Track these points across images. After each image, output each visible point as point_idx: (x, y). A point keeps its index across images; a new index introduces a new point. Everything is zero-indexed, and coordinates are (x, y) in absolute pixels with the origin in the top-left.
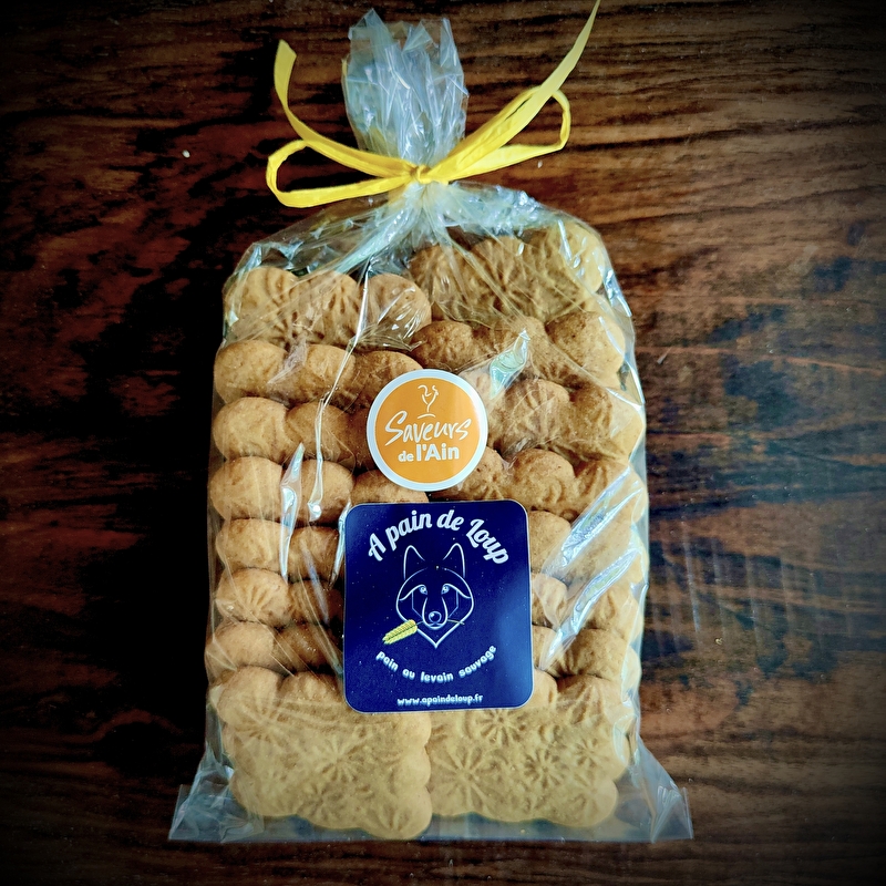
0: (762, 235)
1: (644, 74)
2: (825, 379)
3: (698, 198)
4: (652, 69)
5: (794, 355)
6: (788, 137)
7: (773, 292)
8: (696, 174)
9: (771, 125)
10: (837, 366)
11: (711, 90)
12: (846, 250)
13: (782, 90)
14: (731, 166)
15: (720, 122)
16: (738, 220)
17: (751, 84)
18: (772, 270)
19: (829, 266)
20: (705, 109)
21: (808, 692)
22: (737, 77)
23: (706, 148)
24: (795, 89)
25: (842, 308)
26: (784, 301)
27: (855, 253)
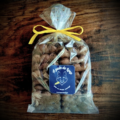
0: (89, 27)
1: (72, 7)
2: (98, 45)
3: (80, 23)
4: (73, 7)
5: (94, 42)
6: (91, 14)
7: (90, 34)
8: (80, 19)
9: (89, 13)
10: (100, 43)
11: (81, 9)
12: (100, 28)
13: (90, 8)
14: (84, 18)
15: (83, 13)
16: (85, 25)
17: (86, 8)
18: (90, 31)
19: (98, 30)
20: (80, 11)
21: (99, 88)
22: (84, 7)
23: (81, 16)
24: (92, 8)
25: (100, 36)
26: (92, 35)
27: (101, 28)
